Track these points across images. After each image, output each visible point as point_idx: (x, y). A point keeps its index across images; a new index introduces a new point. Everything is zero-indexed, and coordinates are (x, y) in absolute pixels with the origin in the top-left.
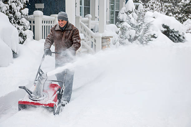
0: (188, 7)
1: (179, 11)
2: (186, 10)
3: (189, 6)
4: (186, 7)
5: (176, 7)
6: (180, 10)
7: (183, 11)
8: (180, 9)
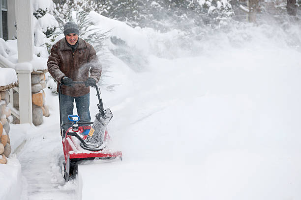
0: (121, 5)
1: (106, 11)
2: (118, 9)
3: (124, 3)
4: (119, 5)
5: (101, 5)
6: (108, 10)
7: (112, 13)
8: (109, 8)
